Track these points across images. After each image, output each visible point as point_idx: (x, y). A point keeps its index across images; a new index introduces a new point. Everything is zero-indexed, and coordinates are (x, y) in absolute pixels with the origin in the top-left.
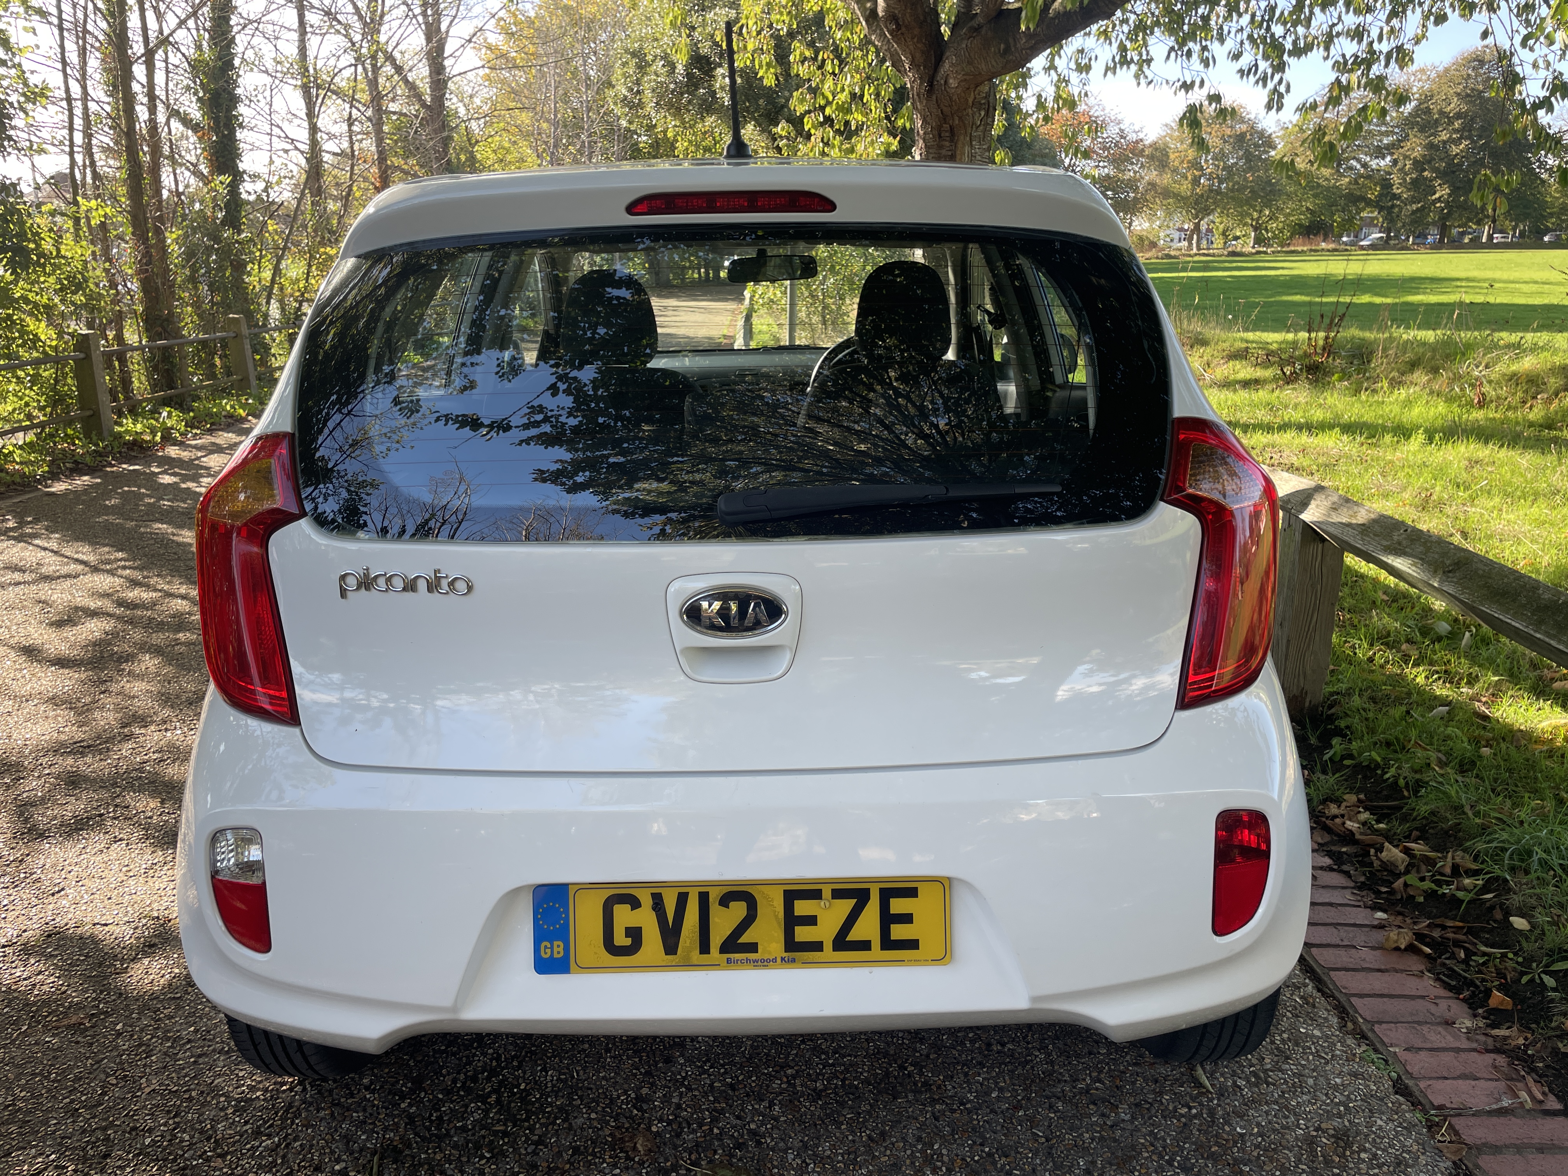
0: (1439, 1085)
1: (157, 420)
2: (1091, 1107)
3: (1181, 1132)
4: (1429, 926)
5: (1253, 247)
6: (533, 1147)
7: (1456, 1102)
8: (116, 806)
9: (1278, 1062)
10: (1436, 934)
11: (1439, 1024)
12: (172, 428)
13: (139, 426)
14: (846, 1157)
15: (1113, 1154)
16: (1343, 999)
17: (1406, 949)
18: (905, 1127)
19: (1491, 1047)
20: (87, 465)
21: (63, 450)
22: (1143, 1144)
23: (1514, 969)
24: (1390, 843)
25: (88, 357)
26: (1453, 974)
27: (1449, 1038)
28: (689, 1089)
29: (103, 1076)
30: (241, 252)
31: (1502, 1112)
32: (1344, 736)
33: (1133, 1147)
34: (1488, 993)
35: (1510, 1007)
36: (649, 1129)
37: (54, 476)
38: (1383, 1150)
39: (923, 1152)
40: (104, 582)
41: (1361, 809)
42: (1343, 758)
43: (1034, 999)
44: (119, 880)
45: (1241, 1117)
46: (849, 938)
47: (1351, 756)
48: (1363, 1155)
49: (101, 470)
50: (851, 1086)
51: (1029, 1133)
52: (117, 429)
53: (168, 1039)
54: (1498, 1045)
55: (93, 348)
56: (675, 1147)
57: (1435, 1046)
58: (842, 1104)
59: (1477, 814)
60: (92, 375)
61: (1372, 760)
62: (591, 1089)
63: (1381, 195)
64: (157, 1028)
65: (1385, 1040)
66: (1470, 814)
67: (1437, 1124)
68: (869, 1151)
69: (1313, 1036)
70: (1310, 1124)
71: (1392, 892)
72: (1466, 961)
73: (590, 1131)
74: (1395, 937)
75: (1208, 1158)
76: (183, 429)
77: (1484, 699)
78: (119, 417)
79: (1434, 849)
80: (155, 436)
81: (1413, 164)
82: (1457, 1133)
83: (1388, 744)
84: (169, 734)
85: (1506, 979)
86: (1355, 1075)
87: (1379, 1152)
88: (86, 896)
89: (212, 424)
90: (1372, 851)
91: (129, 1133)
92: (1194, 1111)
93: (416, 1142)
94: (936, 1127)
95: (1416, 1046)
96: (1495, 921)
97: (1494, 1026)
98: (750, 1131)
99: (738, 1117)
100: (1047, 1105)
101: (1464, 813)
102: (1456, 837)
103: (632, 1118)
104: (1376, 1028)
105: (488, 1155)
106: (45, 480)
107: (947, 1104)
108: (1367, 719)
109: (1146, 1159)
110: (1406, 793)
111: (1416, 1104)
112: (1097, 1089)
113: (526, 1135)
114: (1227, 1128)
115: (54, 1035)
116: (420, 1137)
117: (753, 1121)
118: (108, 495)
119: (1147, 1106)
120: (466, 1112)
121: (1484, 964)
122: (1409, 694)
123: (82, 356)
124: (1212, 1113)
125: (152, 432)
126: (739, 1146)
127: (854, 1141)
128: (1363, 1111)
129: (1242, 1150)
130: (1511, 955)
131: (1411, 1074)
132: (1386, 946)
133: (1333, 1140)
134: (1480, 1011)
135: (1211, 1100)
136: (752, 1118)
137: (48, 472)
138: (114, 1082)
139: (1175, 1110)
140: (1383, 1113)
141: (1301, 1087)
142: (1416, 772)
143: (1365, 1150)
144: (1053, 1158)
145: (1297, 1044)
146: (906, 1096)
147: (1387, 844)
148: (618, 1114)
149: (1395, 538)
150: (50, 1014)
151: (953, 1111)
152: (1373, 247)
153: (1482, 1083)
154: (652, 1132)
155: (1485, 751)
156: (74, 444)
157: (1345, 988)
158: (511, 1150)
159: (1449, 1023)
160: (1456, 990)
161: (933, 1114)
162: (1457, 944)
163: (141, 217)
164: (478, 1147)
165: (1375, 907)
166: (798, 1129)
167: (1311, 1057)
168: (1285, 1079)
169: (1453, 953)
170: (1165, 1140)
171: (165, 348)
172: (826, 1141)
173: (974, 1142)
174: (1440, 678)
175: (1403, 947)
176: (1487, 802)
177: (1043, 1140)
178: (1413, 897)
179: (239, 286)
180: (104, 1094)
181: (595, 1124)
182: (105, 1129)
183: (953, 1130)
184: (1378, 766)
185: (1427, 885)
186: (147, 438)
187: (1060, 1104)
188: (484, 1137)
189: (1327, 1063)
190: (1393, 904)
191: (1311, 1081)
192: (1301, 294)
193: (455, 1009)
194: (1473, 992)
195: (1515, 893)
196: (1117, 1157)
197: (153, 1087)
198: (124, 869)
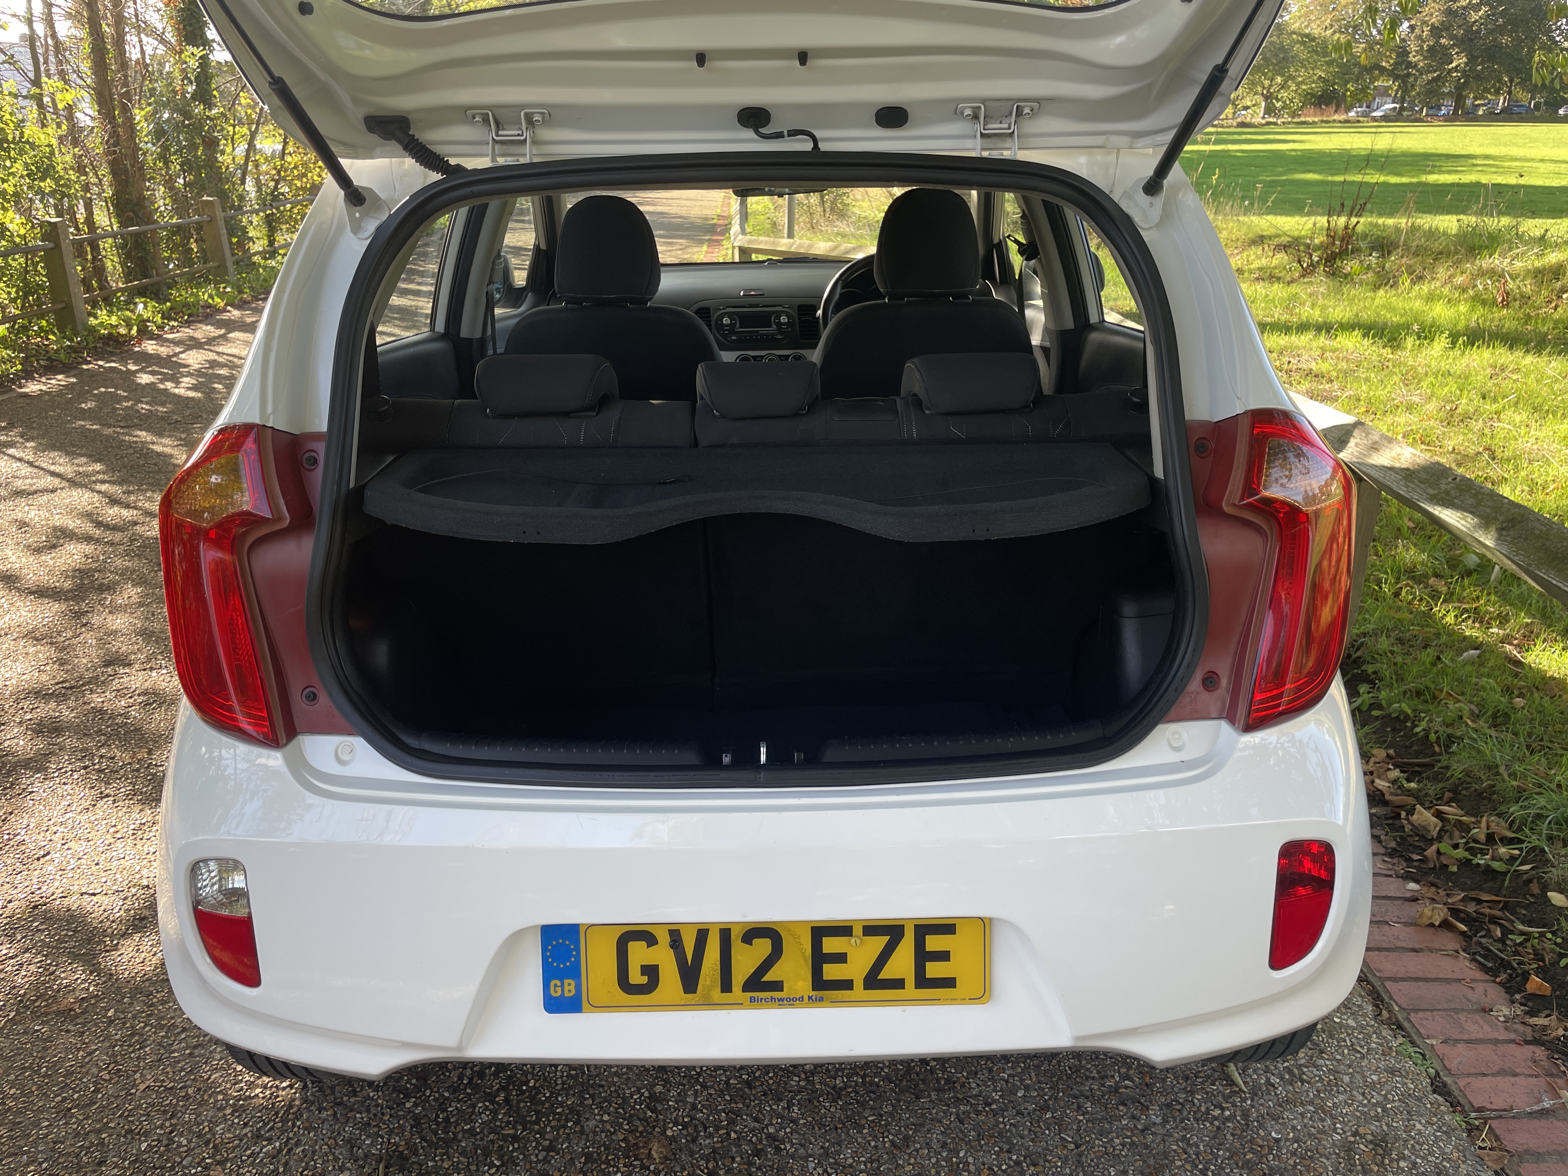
0: (1477, 1082)
1: (132, 311)
2: (1121, 1108)
3: (1215, 1137)
4: (1463, 900)
5: (1263, 118)
6: (544, 1153)
7: (1499, 1104)
8: (102, 757)
9: (1312, 1057)
10: (1471, 908)
11: (1476, 1011)
12: (148, 321)
13: (114, 318)
14: (869, 1165)
15: (1144, 1162)
16: (1377, 983)
17: (1440, 926)
18: (929, 1131)
19: (1529, 1038)
20: (61, 362)
21: (37, 345)
22: (1175, 1151)
23: (1553, 951)
24: (1422, 805)
25: (58, 247)
26: (1489, 954)
27: (1487, 1028)
28: (704, 1087)
29: (95, 1070)
30: (213, 128)
31: (1544, 1113)
32: (1372, 683)
33: (1165, 1155)
34: (1526, 976)
35: (1548, 993)
36: (663, 1133)
37: (28, 374)
38: (1422, 1158)
39: (948, 1160)
40: (83, 498)
41: (1391, 767)
42: (1372, 706)
43: (1078, 1038)
44: (107, 842)
45: (1276, 1119)
46: (881, 976)
47: (1380, 707)
48: (1403, 1164)
49: (76, 368)
50: (872, 1083)
51: (1057, 1138)
52: (93, 321)
53: (162, 1027)
54: (1537, 1036)
55: (62, 237)
56: (692, 1154)
57: (1473, 1036)
58: (863, 1104)
59: (1513, 775)
60: (63, 265)
61: (1402, 712)
62: (603, 1086)
63: (1396, 64)
64: (150, 1015)
65: (1422, 1031)
66: (1506, 776)
67: (1478, 1128)
68: (893, 1158)
69: (1348, 1026)
70: (1347, 1128)
71: (1425, 860)
72: (1502, 941)
73: (603, 1135)
74: (1430, 913)
75: (1243, 1168)
76: (160, 321)
77: (1515, 642)
78: (93, 307)
79: (1467, 814)
80: (130, 329)
81: (1431, 31)
82: (1497, 1138)
83: (1419, 694)
84: (154, 674)
85: (1544, 961)
86: (1392, 1071)
87: (1419, 1161)
88: (72, 861)
89: (189, 315)
90: (1403, 814)
91: (124, 1136)
92: (1227, 1113)
93: (422, 1148)
94: (962, 1131)
95: (1454, 1037)
96: (1532, 895)
97: (1532, 1013)
98: (769, 1136)
99: (756, 1120)
100: (1075, 1106)
101: (1498, 774)
102: (1490, 800)
103: (646, 1119)
104: (1413, 1016)
105: (497, 1163)
106: (19, 380)
107: (971, 1105)
108: (1395, 664)
109: (1179, 1168)
110: (1437, 749)
111: (1455, 1105)
112: (1126, 1087)
113: (536, 1140)
114: (1262, 1133)
115: (43, 1023)
116: (426, 1141)
117: (772, 1124)
118: (82, 396)
119: (1179, 1107)
120: (473, 1113)
121: (1521, 944)
122: (1438, 635)
123: (51, 245)
124: (1245, 1115)
125: (127, 325)
126: (758, 1153)
127: (876, 1147)
128: (1401, 1112)
129: (1277, 1157)
130: (1549, 935)
131: (1449, 1070)
132: (1420, 922)
133: (1371, 1147)
134: (1518, 996)
135: (1244, 1100)
136: (770, 1120)
137: (21, 370)
138: (107, 1077)
139: (1208, 1110)
140: (1422, 1115)
141: (1337, 1085)
142: (1447, 726)
143: (1404, 1158)
144: (1083, 1167)
145: (1331, 1036)
146: (929, 1096)
147: (1418, 806)
148: (631, 1116)
149: (1443, 487)
150: (38, 998)
151: (978, 1113)
152: (1386, 118)
153: (1521, 1080)
154: (667, 1137)
155: (1519, 702)
156: (48, 339)
157: (1380, 971)
158: (521, 1157)
159: (1486, 1011)
160: (1492, 972)
161: (958, 1115)
162: (1494, 920)
163: (107, 94)
164: (487, 1154)
165: (1408, 877)
166: (818, 1133)
167: (1346, 1051)
168: (1320, 1076)
169: (1489, 930)
170: (1198, 1147)
171: (136, 234)
172: (848, 1148)
173: (1001, 1149)
174: (1469, 617)
175: (1437, 923)
176: (1521, 761)
177: (1072, 1146)
178: (1447, 866)
179: (211, 163)
180: (97, 1091)
181: (608, 1127)
182: (99, 1132)
183: (979, 1135)
184: (1407, 717)
185: (1461, 853)
186: (123, 331)
187: (1089, 1104)
188: (492, 1142)
189: (1363, 1058)
190: (1425, 873)
191: (1346, 1079)
192: (1314, 172)
193: (460, 1048)
194: (1510, 975)
195: (1553, 866)
196: (1149, 1166)
197: (147, 1083)
198: (112, 830)
